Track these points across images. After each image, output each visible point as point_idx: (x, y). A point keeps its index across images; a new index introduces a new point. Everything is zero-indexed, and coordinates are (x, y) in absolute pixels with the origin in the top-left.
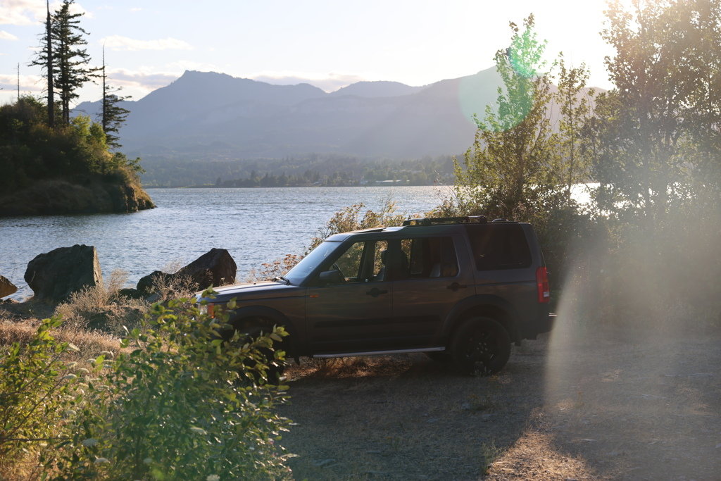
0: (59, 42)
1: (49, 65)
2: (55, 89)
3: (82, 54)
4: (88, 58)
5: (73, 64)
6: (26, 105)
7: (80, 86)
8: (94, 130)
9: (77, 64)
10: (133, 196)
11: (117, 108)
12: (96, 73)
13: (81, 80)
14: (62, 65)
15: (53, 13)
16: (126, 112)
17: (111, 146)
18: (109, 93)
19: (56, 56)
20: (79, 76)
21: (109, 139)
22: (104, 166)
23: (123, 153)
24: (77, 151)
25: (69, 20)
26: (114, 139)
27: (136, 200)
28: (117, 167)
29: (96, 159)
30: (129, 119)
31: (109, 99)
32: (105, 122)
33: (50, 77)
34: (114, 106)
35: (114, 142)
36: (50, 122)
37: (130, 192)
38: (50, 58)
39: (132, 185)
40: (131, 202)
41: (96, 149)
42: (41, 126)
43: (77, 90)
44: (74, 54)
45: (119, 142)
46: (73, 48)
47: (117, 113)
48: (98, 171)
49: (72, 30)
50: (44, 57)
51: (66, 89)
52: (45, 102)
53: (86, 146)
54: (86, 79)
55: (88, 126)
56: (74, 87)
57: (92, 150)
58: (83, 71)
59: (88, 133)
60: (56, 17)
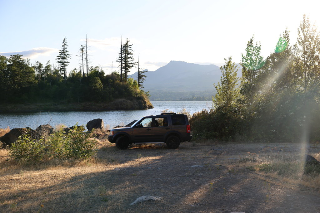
0: (125, 54)
1: (121, 62)
2: (123, 70)
3: (131, 58)
4: (133, 59)
5: (129, 61)
6: (114, 74)
7: (131, 68)
8: (135, 82)
9: (130, 61)
10: (146, 104)
11: (143, 75)
12: (136, 64)
13: (131, 66)
14: (125, 62)
15: (123, 45)
16: (146, 76)
17: (140, 88)
18: (140, 70)
19: (124, 59)
20: (131, 65)
21: (139, 85)
22: (137, 94)
23: (143, 90)
24: (129, 89)
25: (128, 47)
26: (141, 85)
27: (147, 105)
28: (141, 95)
29: (135, 92)
30: (146, 78)
31: (140, 72)
32: (139, 80)
33: (121, 65)
34: (142, 74)
35: (141, 86)
36: (121, 80)
37: (145, 103)
38: (121, 59)
39: (146, 101)
40: (145, 106)
41: (135, 89)
42: (118, 81)
43: (129, 70)
44: (129, 58)
45: (143, 86)
46: (129, 56)
47: (143, 77)
48: (135, 96)
49: (129, 50)
50: (120, 59)
51: (126, 69)
52: (120, 73)
53: (131, 88)
54: (133, 66)
55: (133, 81)
56: (129, 69)
57: (133, 89)
58: (132, 63)
59: (133, 84)
60: (124, 46)
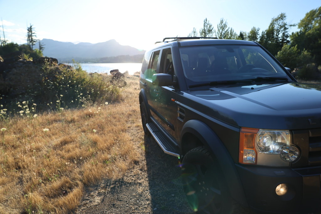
6: (24, 45)
20: (35, 40)
30: (45, 49)
35: (42, 53)
43: (35, 43)
44: (33, 36)
46: (33, 35)
49: (33, 31)
50: (27, 36)
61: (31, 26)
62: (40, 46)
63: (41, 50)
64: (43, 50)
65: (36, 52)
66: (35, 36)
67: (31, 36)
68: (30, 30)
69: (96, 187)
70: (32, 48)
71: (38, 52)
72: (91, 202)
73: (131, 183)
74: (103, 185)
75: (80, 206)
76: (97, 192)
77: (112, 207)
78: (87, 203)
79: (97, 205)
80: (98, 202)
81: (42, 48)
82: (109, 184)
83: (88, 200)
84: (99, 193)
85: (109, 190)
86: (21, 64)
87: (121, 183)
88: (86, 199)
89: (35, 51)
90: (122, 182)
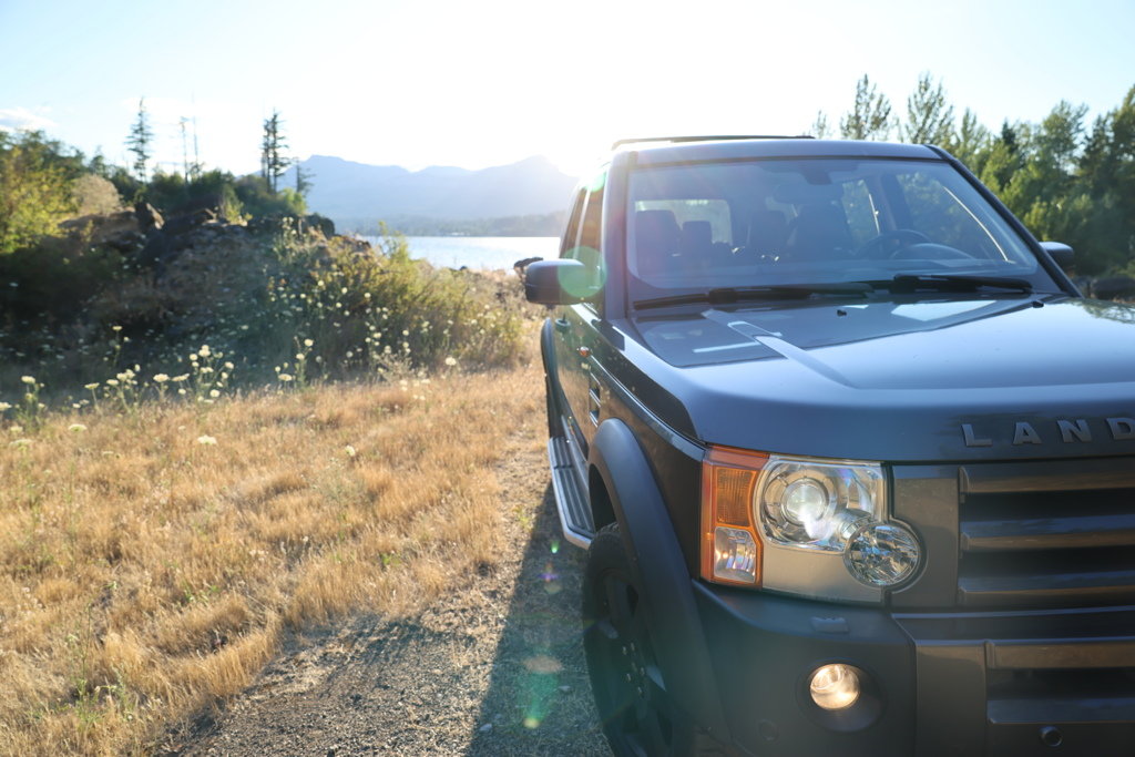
0: (272, 138)
7: (284, 168)
9: (283, 153)
13: (284, 164)
15: (269, 119)
19: (270, 147)
20: (284, 161)
25: (278, 125)
31: (301, 176)
32: (299, 191)
38: (266, 149)
42: (264, 194)
44: (280, 147)
46: (279, 142)
49: (279, 131)
50: (262, 148)
52: (261, 177)
55: (292, 194)
56: (281, 168)
58: (287, 158)
60: (270, 122)
61: (275, 116)
62: (299, 181)
63: (302, 193)
64: (307, 191)
65: (286, 199)
66: (286, 146)
67: (274, 146)
68: (272, 127)
69: (323, 635)
70: (275, 184)
71: (292, 198)
72: (289, 680)
73: (440, 634)
74: (349, 632)
75: (248, 692)
76: (320, 652)
77: (348, 705)
78: (275, 683)
79: (302, 694)
80: (311, 684)
81: (305, 184)
82: (367, 631)
83: (282, 673)
84: (325, 654)
85: (362, 650)
86: (211, 233)
87: (410, 631)
88: (277, 672)
89: (283, 194)
90: (413, 628)
